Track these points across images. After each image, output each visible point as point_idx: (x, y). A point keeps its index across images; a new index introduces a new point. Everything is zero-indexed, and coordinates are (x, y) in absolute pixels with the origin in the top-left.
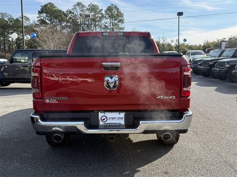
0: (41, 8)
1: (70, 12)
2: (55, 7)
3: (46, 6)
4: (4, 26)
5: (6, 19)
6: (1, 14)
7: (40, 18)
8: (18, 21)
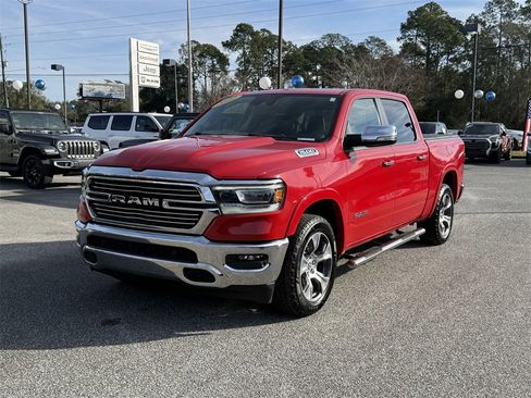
0: (407, 16)
1: (477, 21)
2: (442, 12)
5: (338, 47)
6: (329, 35)
7: (402, 42)
8: (361, 50)
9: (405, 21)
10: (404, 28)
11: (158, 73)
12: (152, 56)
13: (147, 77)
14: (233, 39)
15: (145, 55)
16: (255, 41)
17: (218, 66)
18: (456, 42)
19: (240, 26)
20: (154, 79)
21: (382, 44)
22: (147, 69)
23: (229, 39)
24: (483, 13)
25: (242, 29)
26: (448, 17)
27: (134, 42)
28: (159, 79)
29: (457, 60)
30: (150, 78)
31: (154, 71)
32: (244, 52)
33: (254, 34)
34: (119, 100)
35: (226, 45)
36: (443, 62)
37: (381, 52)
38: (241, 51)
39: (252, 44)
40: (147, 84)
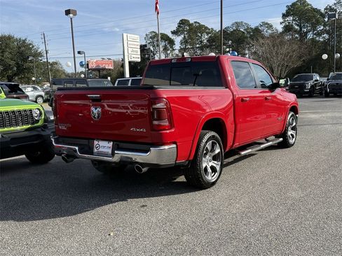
0: (286, 9)
1: (331, 9)
2: (308, 5)
3: (294, 4)
4: (239, 39)
5: (242, 30)
6: (236, 23)
7: (284, 24)
8: (257, 31)
9: (285, 12)
10: (284, 16)
11: (139, 53)
12: (135, 43)
13: (133, 56)
14: (177, 29)
15: (131, 43)
16: (191, 29)
17: (168, 46)
18: (318, 23)
19: (181, 21)
20: (137, 56)
21: (270, 26)
22: (133, 51)
23: (175, 29)
24: (335, 4)
25: (183, 23)
26: (312, 8)
27: (125, 35)
28: (139, 56)
29: (319, 34)
30: (135, 56)
31: (137, 52)
32: (185, 37)
33: (190, 25)
34: (110, 69)
35: (173, 33)
36: (310, 36)
37: (270, 31)
38: (183, 36)
39: (189, 31)
40: (133, 60)
